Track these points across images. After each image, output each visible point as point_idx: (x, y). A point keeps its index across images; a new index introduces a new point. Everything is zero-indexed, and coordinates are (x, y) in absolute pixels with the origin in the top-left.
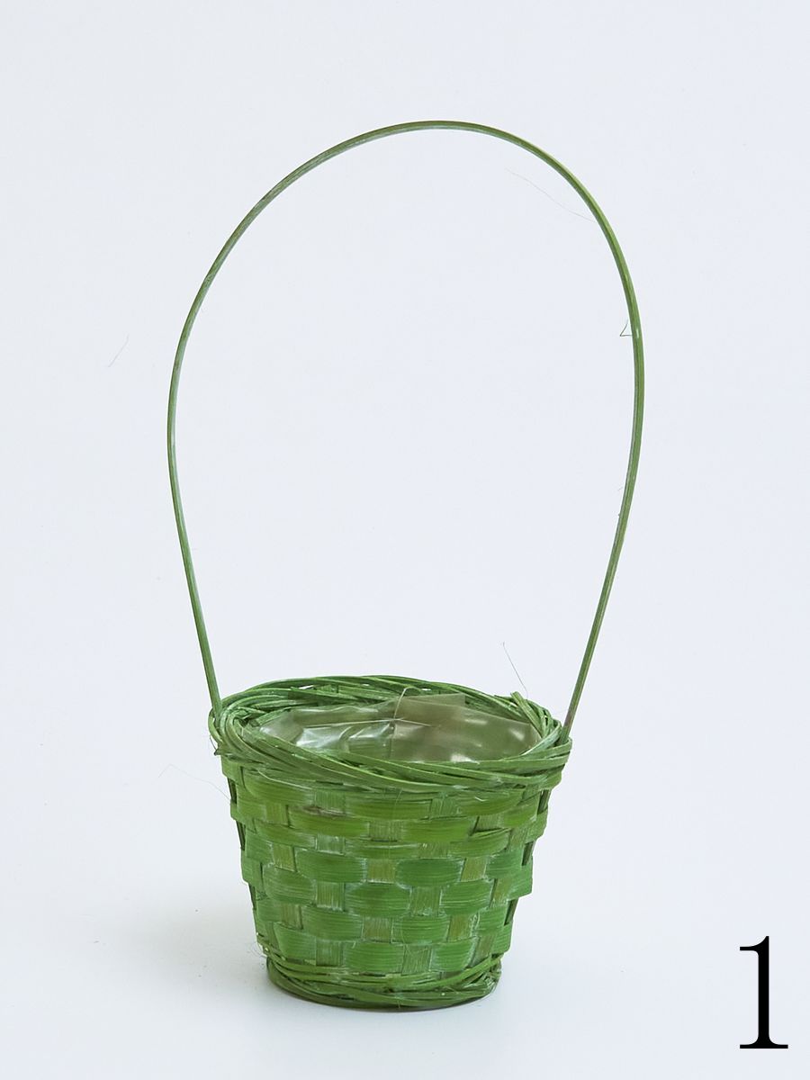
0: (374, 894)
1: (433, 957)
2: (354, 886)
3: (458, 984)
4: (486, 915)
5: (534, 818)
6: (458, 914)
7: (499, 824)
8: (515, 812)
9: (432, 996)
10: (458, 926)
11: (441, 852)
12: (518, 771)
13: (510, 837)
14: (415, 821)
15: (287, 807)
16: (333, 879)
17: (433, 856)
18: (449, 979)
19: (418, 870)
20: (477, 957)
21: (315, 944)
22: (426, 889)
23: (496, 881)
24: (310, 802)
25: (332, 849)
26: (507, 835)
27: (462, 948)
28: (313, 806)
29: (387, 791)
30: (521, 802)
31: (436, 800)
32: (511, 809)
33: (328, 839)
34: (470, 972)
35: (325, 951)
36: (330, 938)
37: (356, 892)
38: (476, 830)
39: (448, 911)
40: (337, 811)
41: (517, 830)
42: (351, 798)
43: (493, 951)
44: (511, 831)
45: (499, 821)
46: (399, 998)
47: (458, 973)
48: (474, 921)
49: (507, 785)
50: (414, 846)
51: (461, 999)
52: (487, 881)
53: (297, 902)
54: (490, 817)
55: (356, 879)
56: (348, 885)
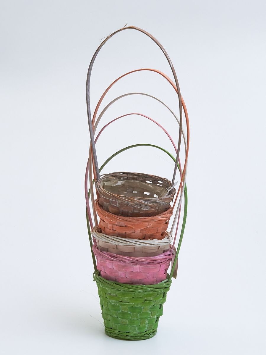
0: (124, 314)
1: (137, 329)
2: (119, 312)
3: (143, 335)
4: (149, 320)
5: (161, 298)
6: (142, 319)
7: (152, 299)
8: (155, 297)
9: (137, 338)
10: (143, 322)
11: (137, 305)
12: (155, 288)
13: (155, 302)
14: (131, 298)
15: (106, 293)
16: (115, 310)
17: (135, 306)
18: (141, 334)
19: (133, 309)
20: (148, 329)
21: (112, 324)
22: (135, 313)
23: (152, 312)
24: (110, 292)
25: (114, 303)
26: (154, 302)
27: (144, 327)
28: (110, 293)
29: (124, 291)
30: (157, 295)
31: (136, 293)
32: (155, 296)
33: (113, 301)
34: (146, 333)
35: (114, 326)
36: (114, 323)
37: (120, 313)
38: (146, 300)
39: (140, 319)
40: (115, 295)
41: (157, 301)
42: (117, 292)
43: (153, 328)
44: (155, 301)
45: (151, 298)
46: (129, 338)
47: (143, 333)
48: (147, 321)
49: (152, 291)
50: (131, 303)
51: (143, 339)
52: (150, 312)
53: (108, 315)
54: (149, 298)
55: (119, 310)
56: (118, 312)
